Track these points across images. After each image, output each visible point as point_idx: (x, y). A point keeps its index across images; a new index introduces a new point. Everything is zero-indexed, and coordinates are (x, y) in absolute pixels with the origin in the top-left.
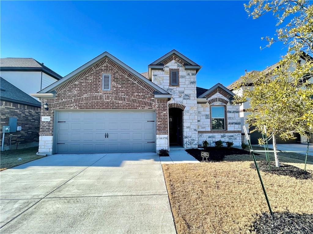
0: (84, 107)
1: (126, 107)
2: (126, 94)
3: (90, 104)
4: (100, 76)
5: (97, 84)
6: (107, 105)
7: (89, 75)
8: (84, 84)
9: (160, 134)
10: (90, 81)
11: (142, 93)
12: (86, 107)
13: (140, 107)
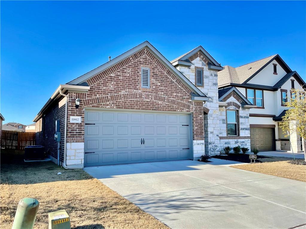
0: (122, 106)
1: (166, 108)
2: (165, 93)
3: (129, 102)
4: (138, 70)
5: (136, 80)
6: (147, 105)
7: (126, 67)
8: (121, 78)
9: (198, 140)
10: (128, 75)
11: (180, 93)
12: (124, 106)
13: (178, 109)
